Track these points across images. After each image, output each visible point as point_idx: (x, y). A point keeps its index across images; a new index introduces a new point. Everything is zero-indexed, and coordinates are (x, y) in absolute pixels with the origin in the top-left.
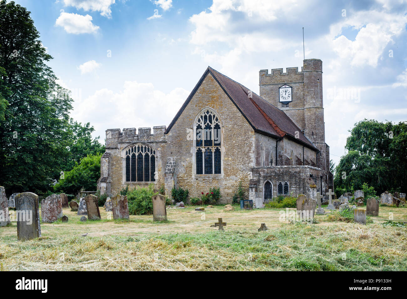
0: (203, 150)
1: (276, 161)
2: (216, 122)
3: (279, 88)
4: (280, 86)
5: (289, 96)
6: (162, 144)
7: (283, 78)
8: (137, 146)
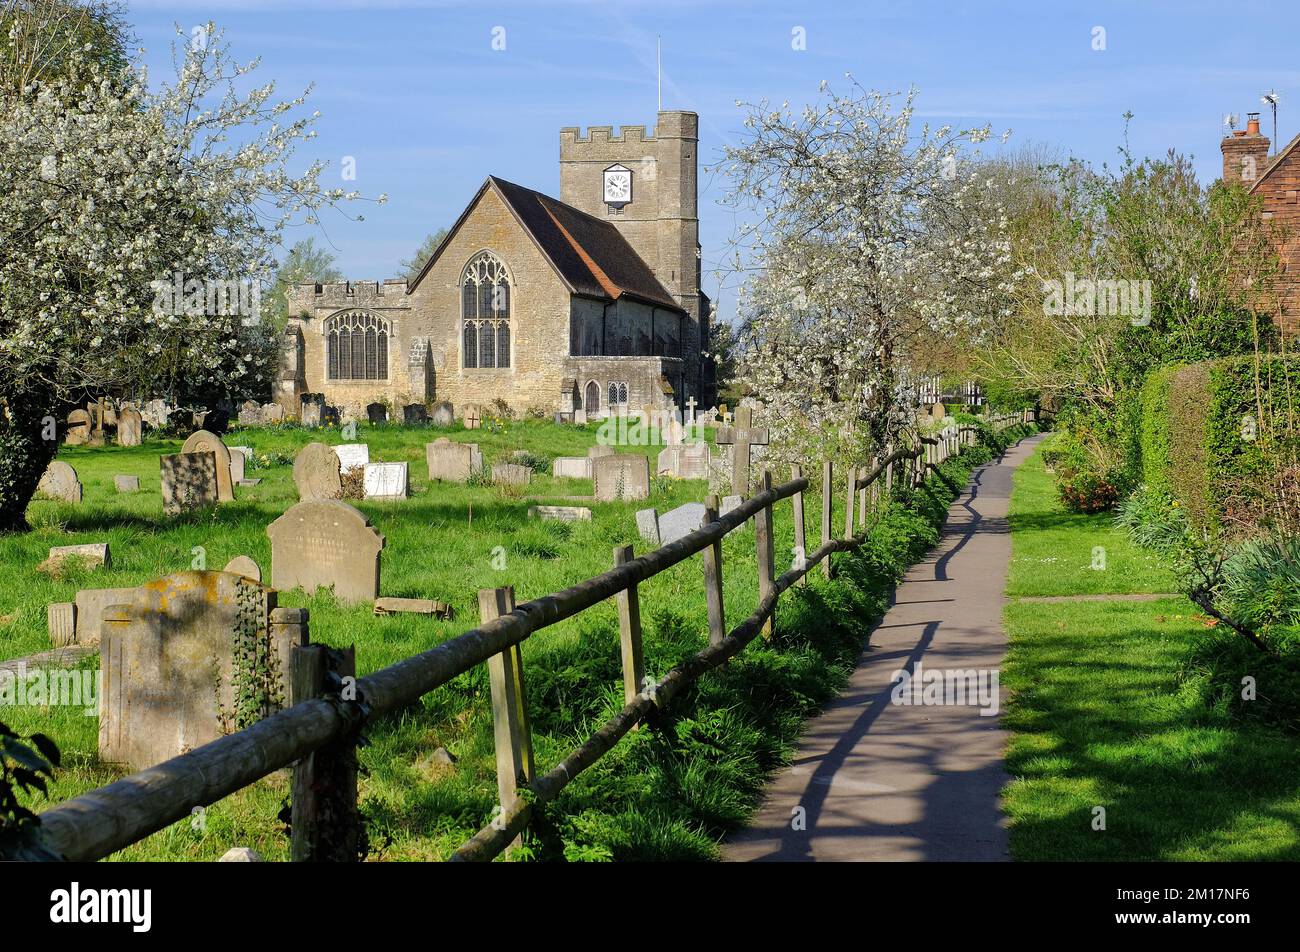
0: (478, 325)
1: (604, 342)
2: (502, 276)
3: (604, 171)
4: (606, 166)
5: (625, 191)
6: (402, 313)
7: (613, 148)
8: (351, 314)
